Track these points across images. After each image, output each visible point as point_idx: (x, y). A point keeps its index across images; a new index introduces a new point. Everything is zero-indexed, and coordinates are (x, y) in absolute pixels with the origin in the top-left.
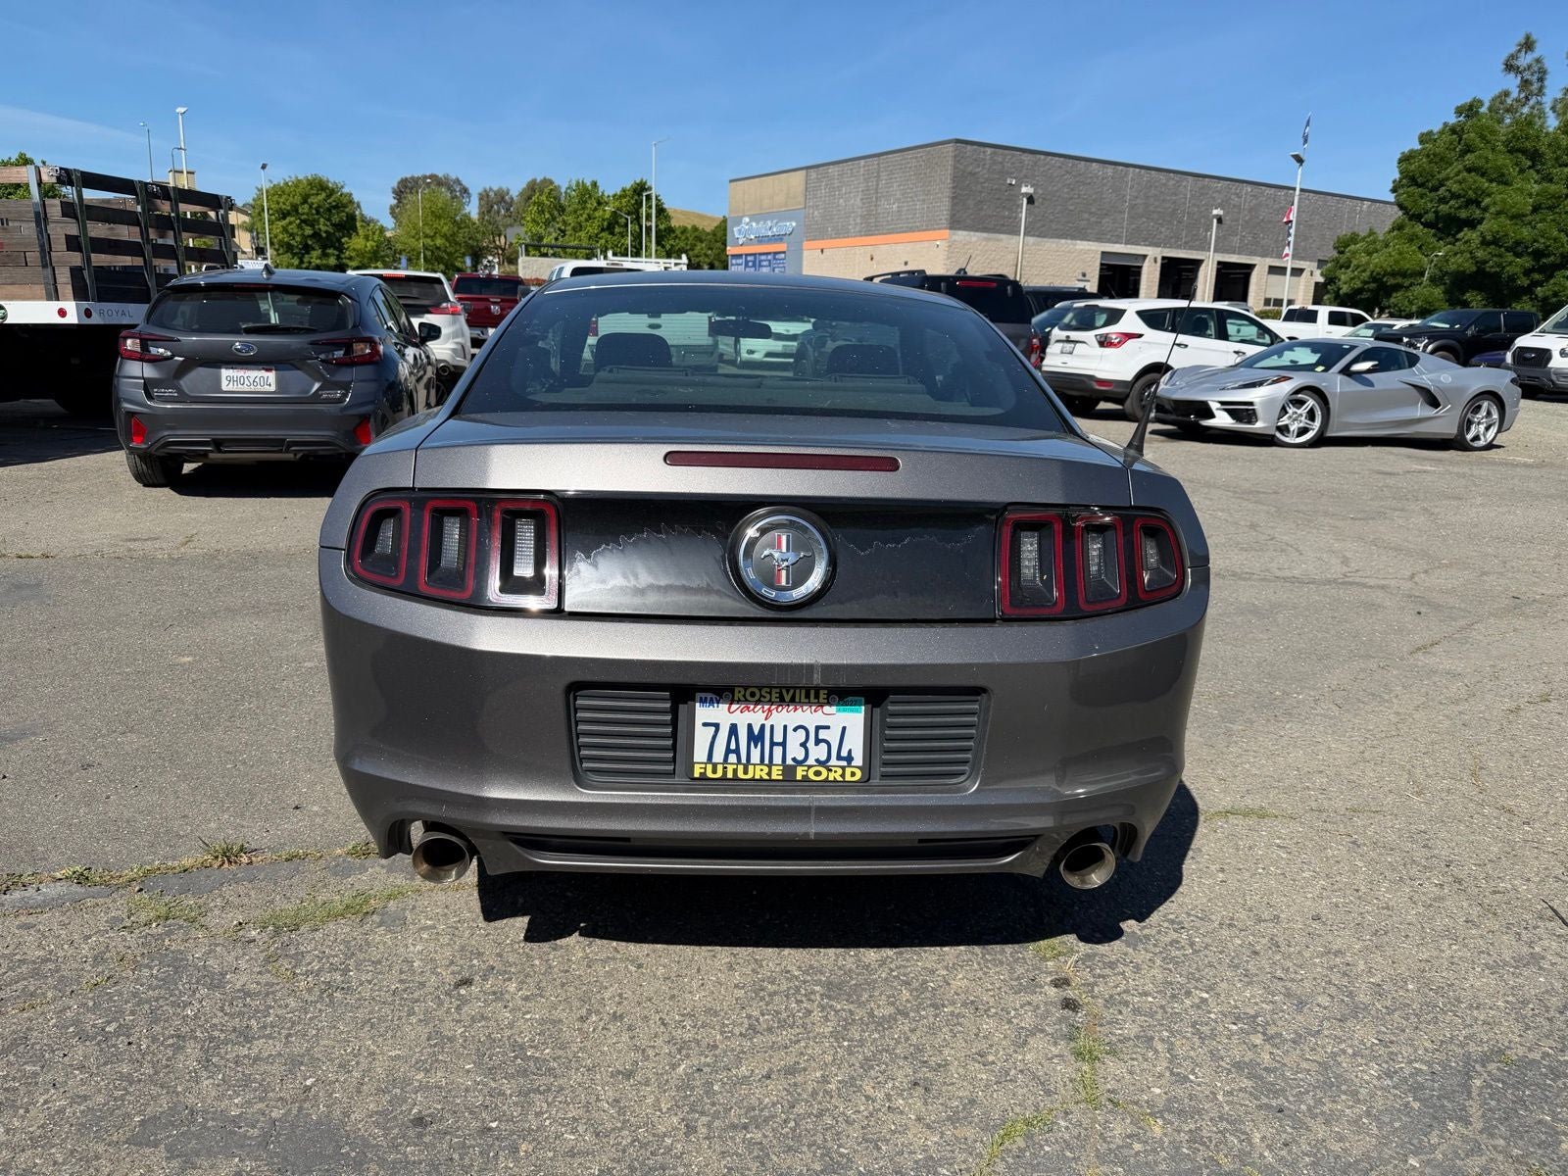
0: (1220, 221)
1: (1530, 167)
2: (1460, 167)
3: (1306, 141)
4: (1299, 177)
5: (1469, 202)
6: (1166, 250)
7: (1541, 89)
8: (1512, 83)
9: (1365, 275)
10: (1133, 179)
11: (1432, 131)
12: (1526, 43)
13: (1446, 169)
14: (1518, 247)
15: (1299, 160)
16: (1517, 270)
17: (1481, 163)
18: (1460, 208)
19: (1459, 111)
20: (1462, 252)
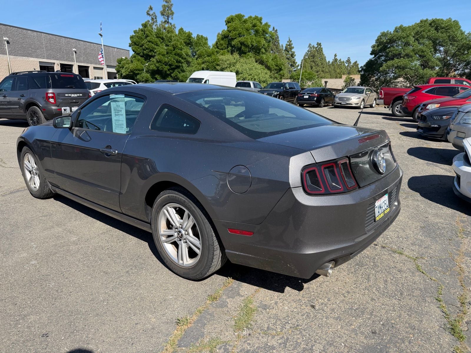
0: (76, 52)
1: (162, 42)
2: (147, 41)
3: (101, 30)
4: (102, 40)
5: (151, 51)
6: (61, 61)
7: (156, 21)
8: (149, 18)
9: (129, 70)
10: (44, 37)
11: (136, 30)
12: (150, 8)
13: (143, 41)
14: (166, 64)
15: (101, 35)
16: (167, 69)
17: (151, 40)
18: (149, 52)
19: (142, 25)
20: (153, 64)
